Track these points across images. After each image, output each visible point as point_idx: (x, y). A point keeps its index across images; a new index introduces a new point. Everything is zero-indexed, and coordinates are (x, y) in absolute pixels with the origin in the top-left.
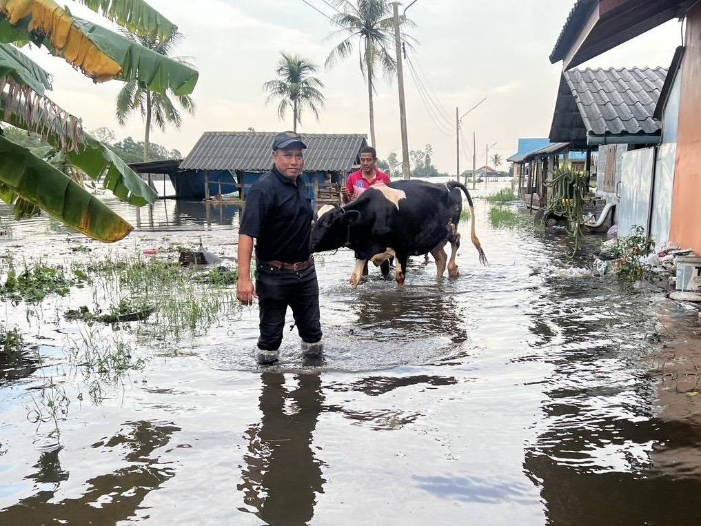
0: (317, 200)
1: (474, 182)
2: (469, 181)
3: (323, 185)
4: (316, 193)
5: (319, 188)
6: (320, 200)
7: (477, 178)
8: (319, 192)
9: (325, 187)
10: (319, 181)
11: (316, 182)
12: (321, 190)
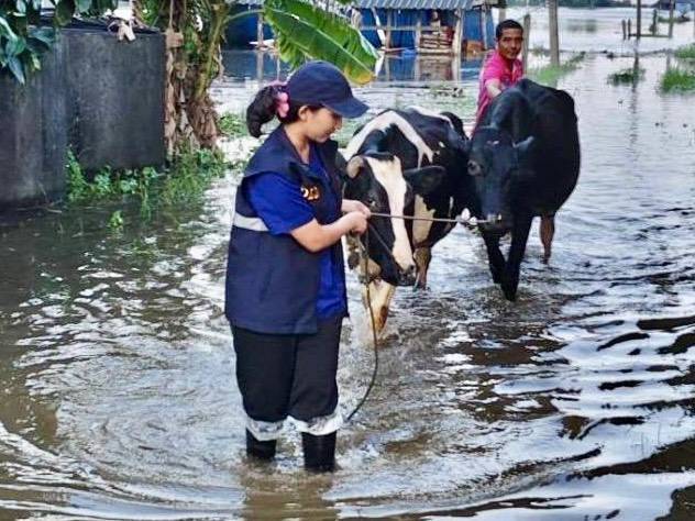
0: (418, 49)
1: (671, 22)
2: (661, 20)
3: (429, 28)
4: (417, 40)
5: (423, 32)
6: (423, 50)
7: (677, 14)
8: (422, 40)
9: (430, 32)
10: (423, 25)
11: (419, 24)
12: (426, 36)
